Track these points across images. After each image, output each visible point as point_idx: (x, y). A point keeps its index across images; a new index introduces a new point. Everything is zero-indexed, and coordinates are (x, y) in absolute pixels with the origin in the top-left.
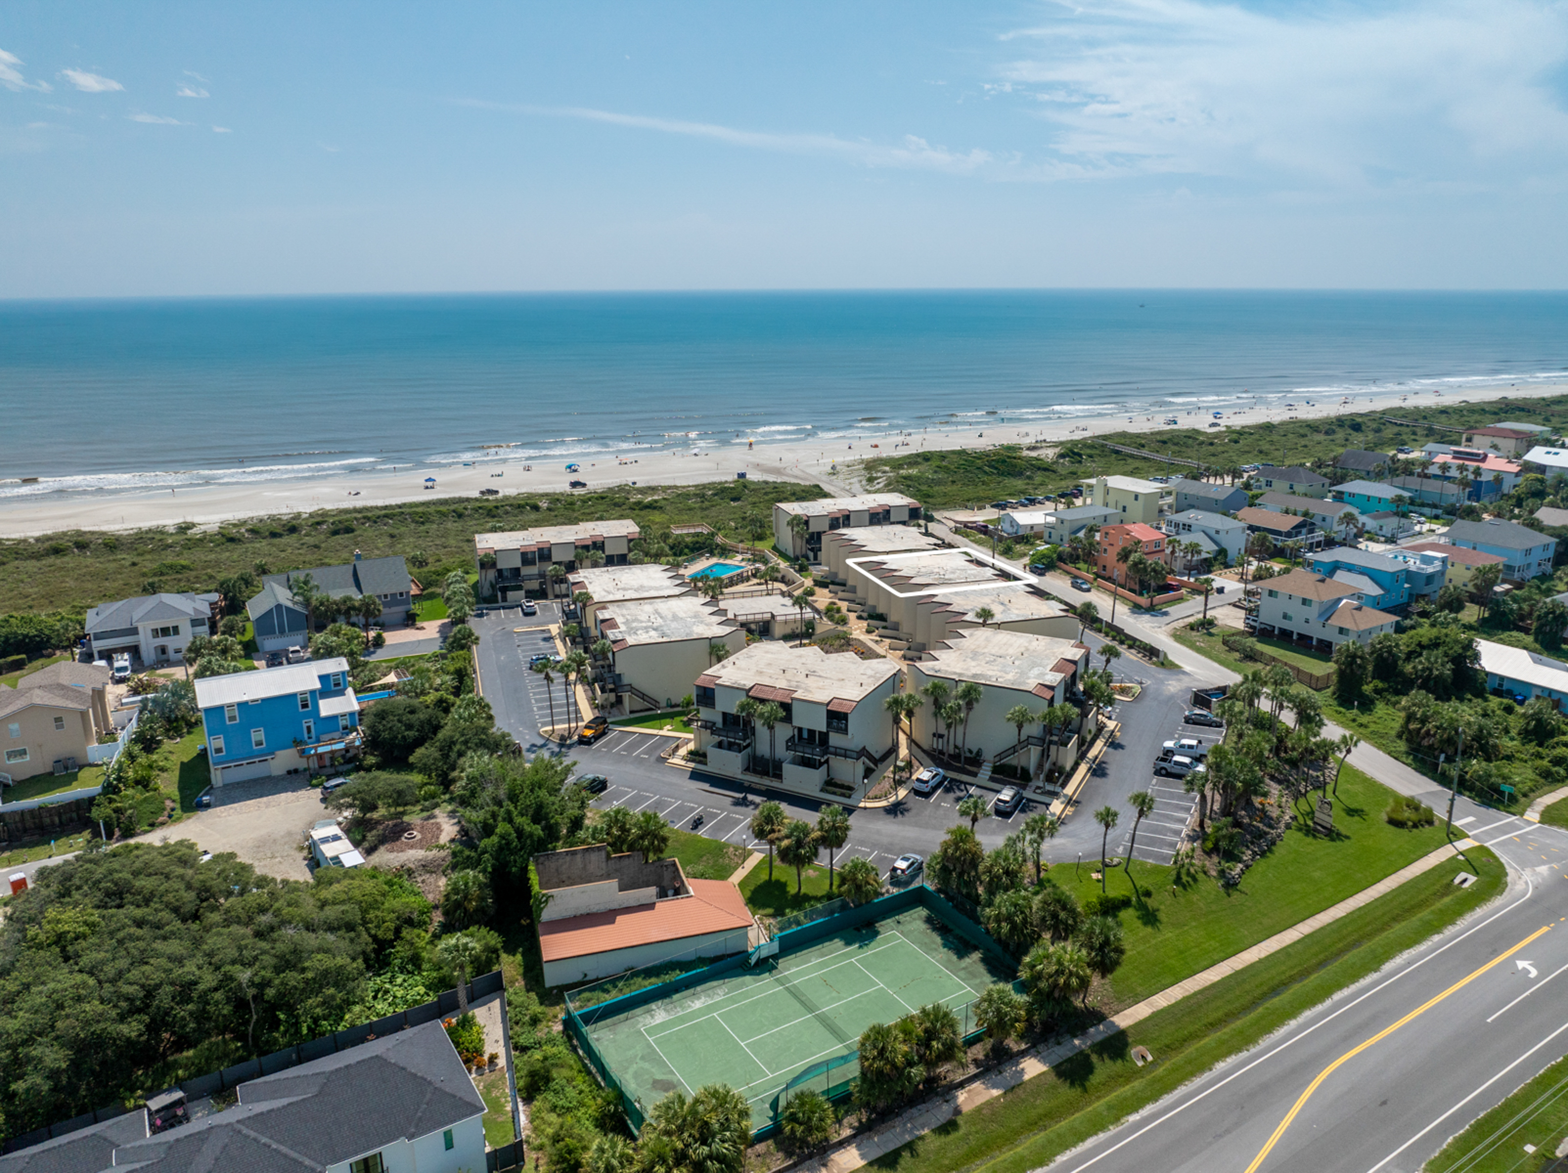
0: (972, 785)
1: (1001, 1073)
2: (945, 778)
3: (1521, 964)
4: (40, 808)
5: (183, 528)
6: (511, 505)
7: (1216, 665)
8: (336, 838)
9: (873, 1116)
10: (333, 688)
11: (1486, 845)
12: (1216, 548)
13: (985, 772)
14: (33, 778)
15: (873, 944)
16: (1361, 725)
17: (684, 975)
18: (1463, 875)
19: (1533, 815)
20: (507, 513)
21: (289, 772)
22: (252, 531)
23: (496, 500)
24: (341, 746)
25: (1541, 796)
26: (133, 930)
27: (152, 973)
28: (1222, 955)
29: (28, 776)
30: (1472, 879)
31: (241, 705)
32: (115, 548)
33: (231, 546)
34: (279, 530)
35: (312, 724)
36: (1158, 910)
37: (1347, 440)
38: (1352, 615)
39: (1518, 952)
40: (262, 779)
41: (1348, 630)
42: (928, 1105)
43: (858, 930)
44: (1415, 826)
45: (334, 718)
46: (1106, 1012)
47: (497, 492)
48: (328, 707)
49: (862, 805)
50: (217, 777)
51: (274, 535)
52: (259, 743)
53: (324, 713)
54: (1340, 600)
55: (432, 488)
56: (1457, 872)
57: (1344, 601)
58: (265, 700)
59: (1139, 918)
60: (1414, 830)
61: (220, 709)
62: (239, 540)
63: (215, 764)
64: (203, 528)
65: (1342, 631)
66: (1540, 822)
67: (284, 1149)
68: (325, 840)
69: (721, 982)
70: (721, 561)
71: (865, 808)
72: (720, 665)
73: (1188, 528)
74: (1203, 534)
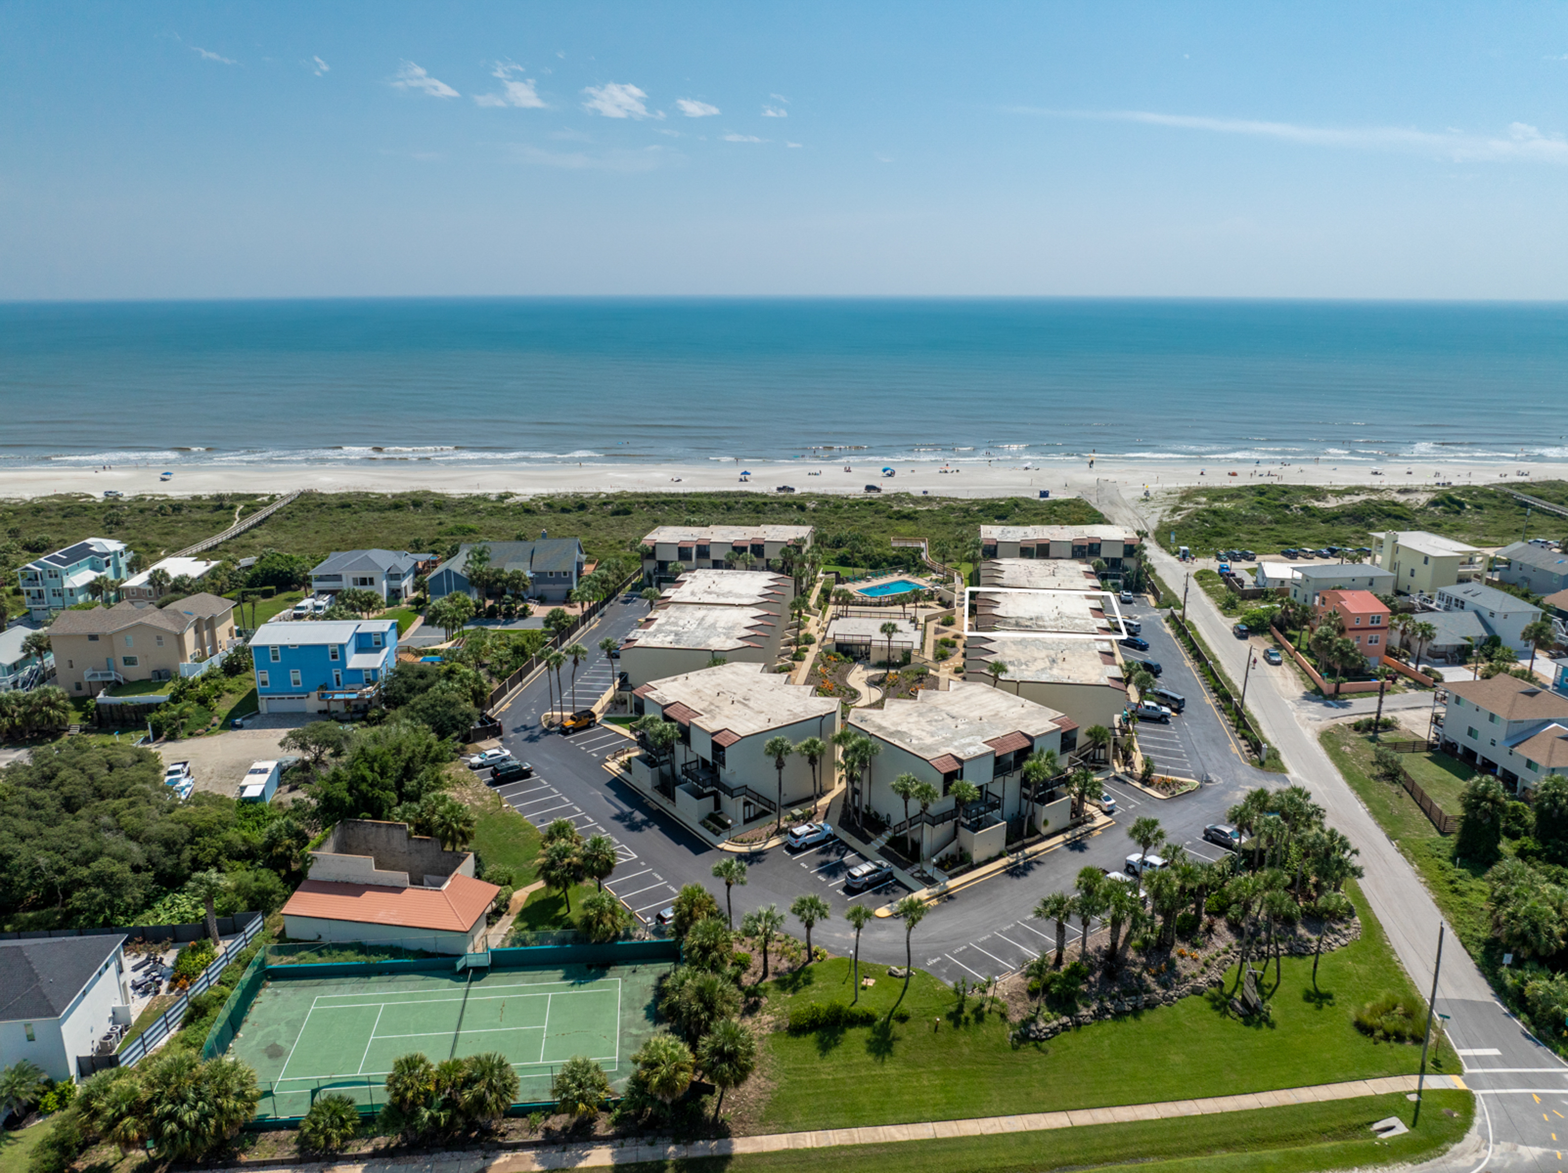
0: (854, 851)
1: (564, 1150)
2: (832, 837)
4: (122, 705)
5: (502, 498)
6: (779, 503)
7: (1338, 777)
9: (404, 1145)
10: (374, 645)
11: (1474, 1092)
13: (881, 841)
14: (141, 680)
15: (589, 984)
16: (1456, 891)
17: (392, 961)
18: (1393, 1121)
20: (773, 510)
21: (320, 712)
22: (549, 506)
23: (791, 497)
24: (354, 696)
28: (941, 1115)
29: (137, 679)
30: (1401, 1129)
31: (284, 647)
32: (441, 508)
33: (527, 516)
34: (568, 507)
35: (340, 673)
36: (899, 1039)
38: (1553, 745)
40: (298, 713)
41: (1537, 765)
42: (466, 1155)
43: (590, 967)
44: (1387, 1037)
45: (358, 671)
46: (734, 1130)
47: (793, 490)
48: (355, 661)
49: (720, 846)
50: (263, 706)
51: (564, 510)
52: (296, 683)
53: (350, 665)
54: (1550, 722)
55: (746, 480)
56: (1386, 1113)
57: (1554, 725)
58: (302, 647)
59: (868, 1042)
60: (1383, 1044)
61: (266, 648)
62: (534, 512)
63: (262, 694)
64: (517, 498)
65: (1530, 764)
68: (254, 771)
69: (422, 977)
70: (910, 579)
71: (722, 850)
72: (672, 678)
73: (1461, 604)
74: (1473, 614)
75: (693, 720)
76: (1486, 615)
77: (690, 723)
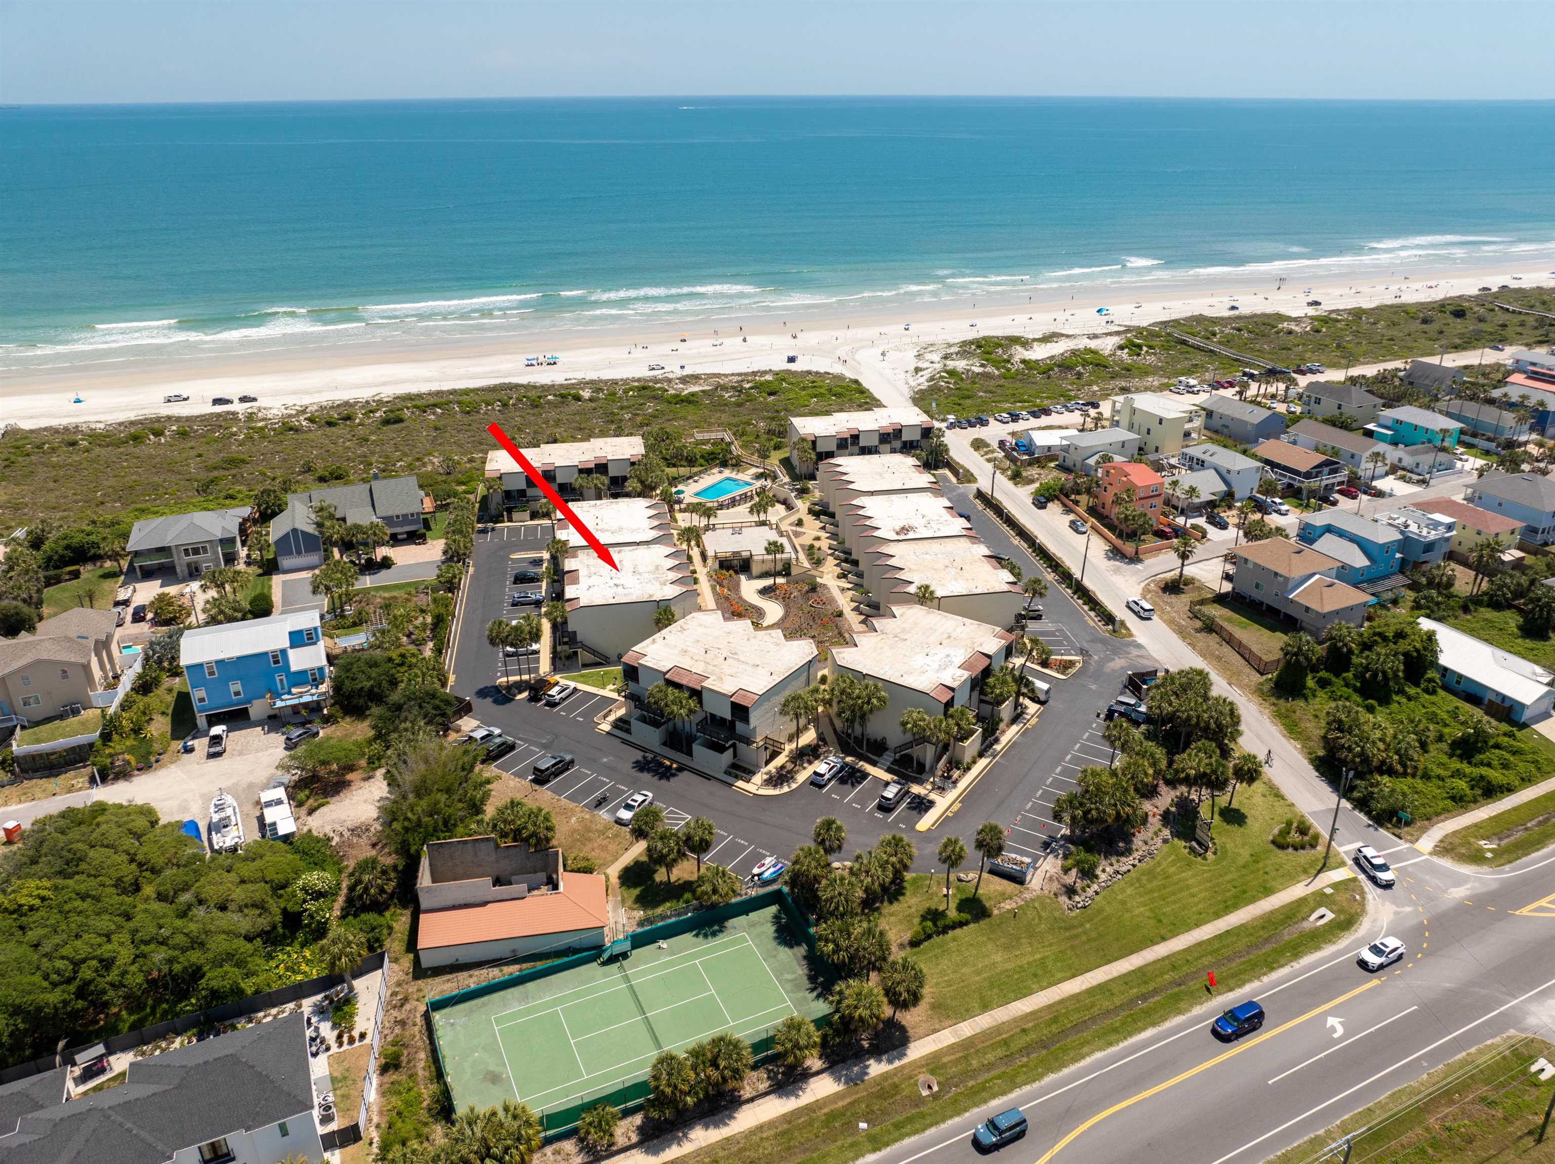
0: (869, 775)
3: (1332, 1021)
8: (279, 802)
10: (308, 640)
12: (1225, 488)
13: (885, 762)
14: (46, 719)
19: (1427, 842)
21: (269, 718)
24: (301, 700)
25: (1443, 821)
26: (78, 903)
27: (81, 948)
29: (41, 718)
30: (1329, 916)
31: (219, 662)
34: (332, 420)
35: (284, 677)
37: (1441, 332)
38: (1322, 594)
39: (1336, 1007)
41: (1313, 610)
44: (1296, 848)
45: (303, 672)
46: (912, 1037)
48: (298, 661)
52: (237, 694)
53: (295, 666)
56: (1317, 906)
57: (1317, 577)
58: (239, 658)
60: (1293, 853)
61: (198, 665)
63: (200, 712)
65: (1308, 609)
66: (1431, 854)
67: (143, 1134)
68: (269, 804)
70: (733, 475)
71: (759, 796)
72: (650, 640)
73: (1202, 464)
74: (1213, 471)
75: (705, 684)
76: (1224, 473)
77: (702, 687)
